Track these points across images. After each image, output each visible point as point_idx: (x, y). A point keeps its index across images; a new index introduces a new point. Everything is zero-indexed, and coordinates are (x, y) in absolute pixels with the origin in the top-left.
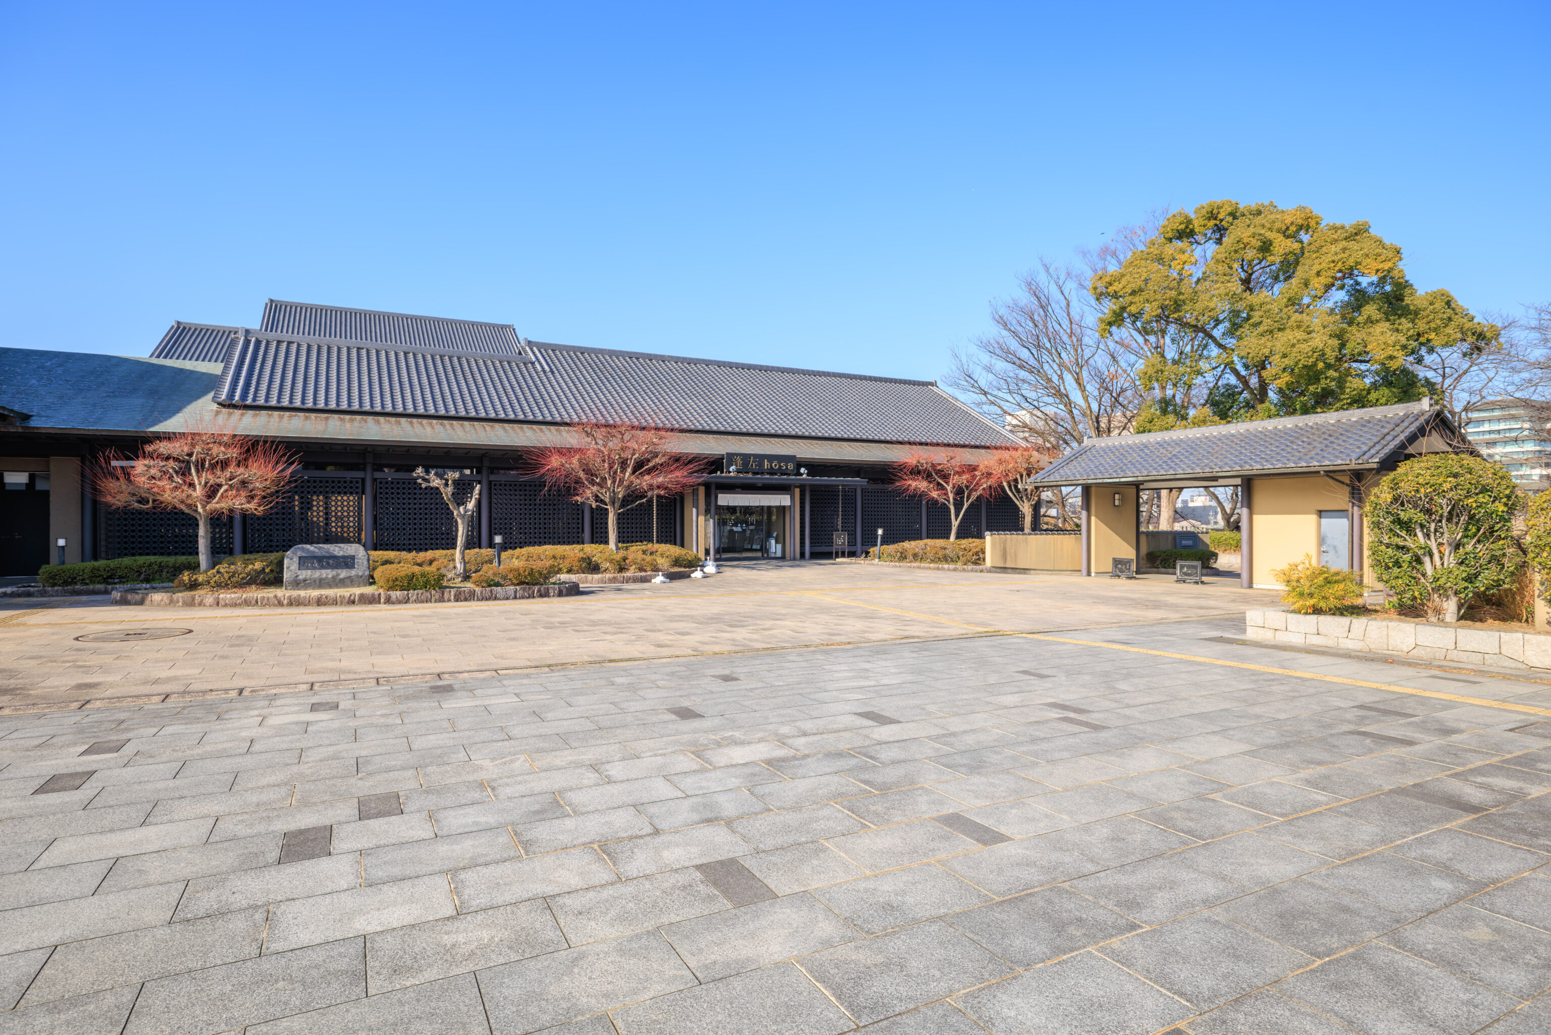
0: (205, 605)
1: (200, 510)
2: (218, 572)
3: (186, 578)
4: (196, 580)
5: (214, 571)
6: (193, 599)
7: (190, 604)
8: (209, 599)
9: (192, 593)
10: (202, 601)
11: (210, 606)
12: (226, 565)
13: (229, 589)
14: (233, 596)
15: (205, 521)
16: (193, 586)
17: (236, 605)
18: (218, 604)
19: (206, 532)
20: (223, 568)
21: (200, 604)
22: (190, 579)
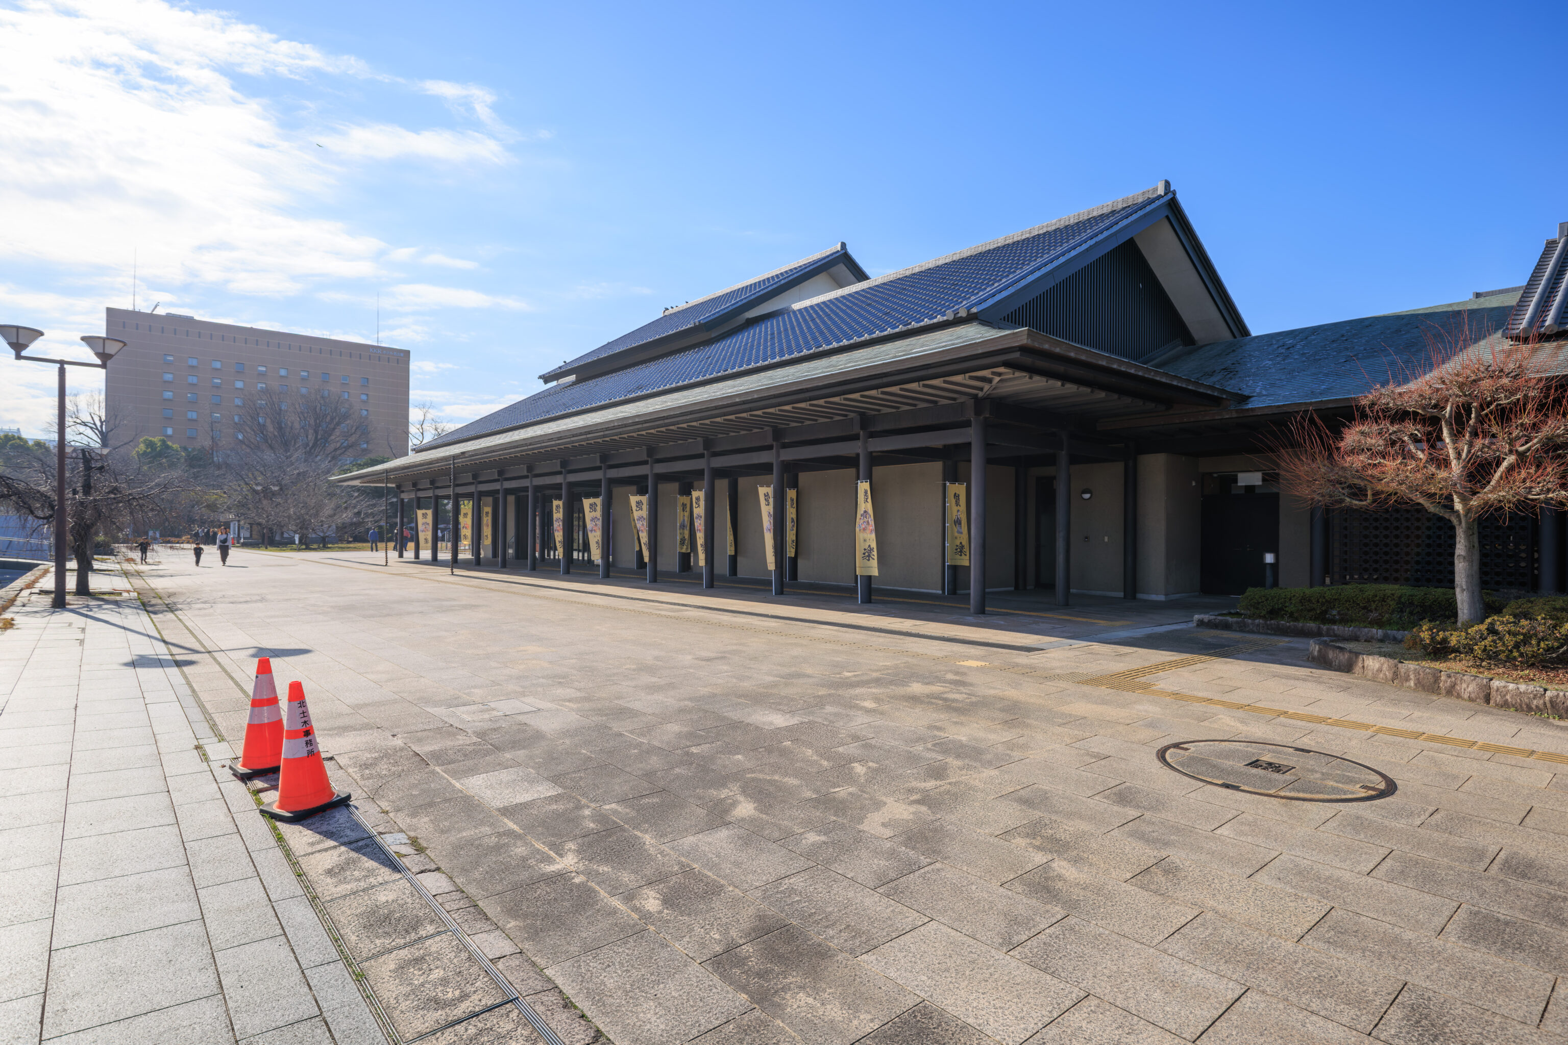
0: (1459, 696)
1: (1458, 506)
2: (1492, 631)
3: (1425, 635)
4: (1445, 641)
5: (1483, 627)
6: (1437, 679)
7: (1431, 686)
8: (1469, 687)
9: (1437, 665)
10: (1453, 686)
11: (1471, 699)
12: (1508, 618)
13: (1515, 668)
14: (1523, 687)
15: (1469, 528)
16: (1440, 651)
17: (1530, 709)
18: (1487, 699)
19: (1470, 548)
20: (1502, 622)
21: (1450, 692)
22: (1433, 639)
